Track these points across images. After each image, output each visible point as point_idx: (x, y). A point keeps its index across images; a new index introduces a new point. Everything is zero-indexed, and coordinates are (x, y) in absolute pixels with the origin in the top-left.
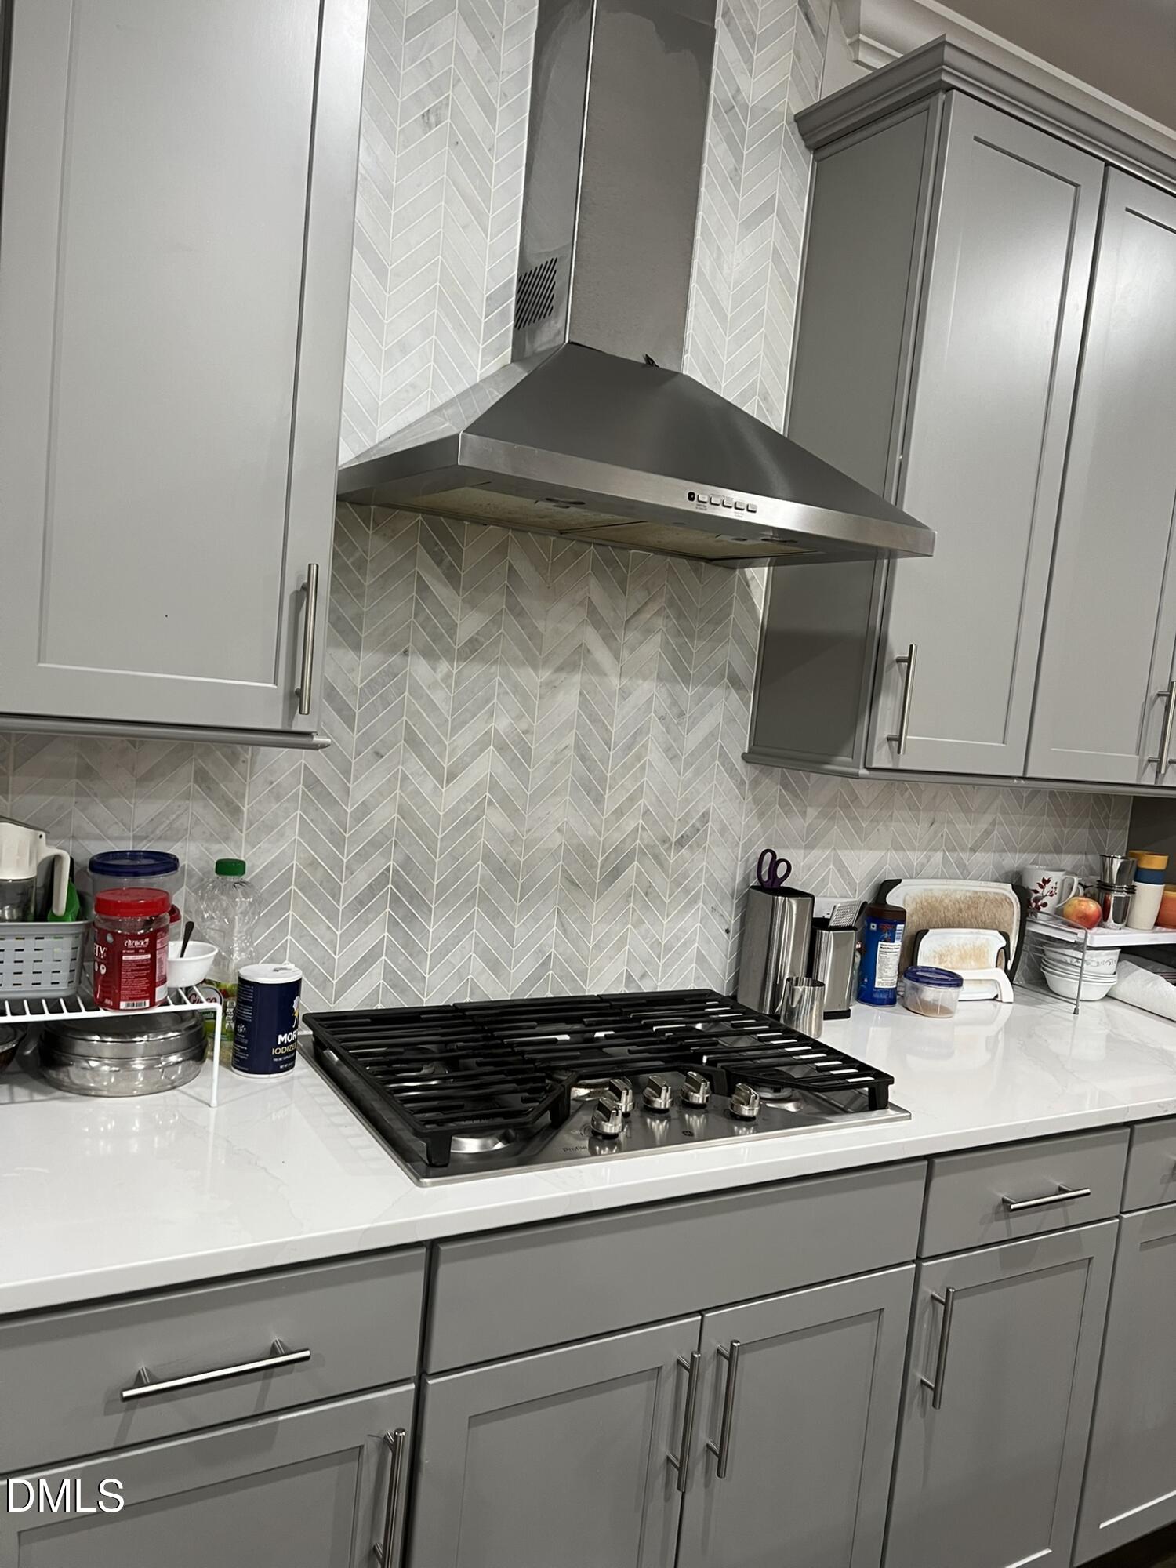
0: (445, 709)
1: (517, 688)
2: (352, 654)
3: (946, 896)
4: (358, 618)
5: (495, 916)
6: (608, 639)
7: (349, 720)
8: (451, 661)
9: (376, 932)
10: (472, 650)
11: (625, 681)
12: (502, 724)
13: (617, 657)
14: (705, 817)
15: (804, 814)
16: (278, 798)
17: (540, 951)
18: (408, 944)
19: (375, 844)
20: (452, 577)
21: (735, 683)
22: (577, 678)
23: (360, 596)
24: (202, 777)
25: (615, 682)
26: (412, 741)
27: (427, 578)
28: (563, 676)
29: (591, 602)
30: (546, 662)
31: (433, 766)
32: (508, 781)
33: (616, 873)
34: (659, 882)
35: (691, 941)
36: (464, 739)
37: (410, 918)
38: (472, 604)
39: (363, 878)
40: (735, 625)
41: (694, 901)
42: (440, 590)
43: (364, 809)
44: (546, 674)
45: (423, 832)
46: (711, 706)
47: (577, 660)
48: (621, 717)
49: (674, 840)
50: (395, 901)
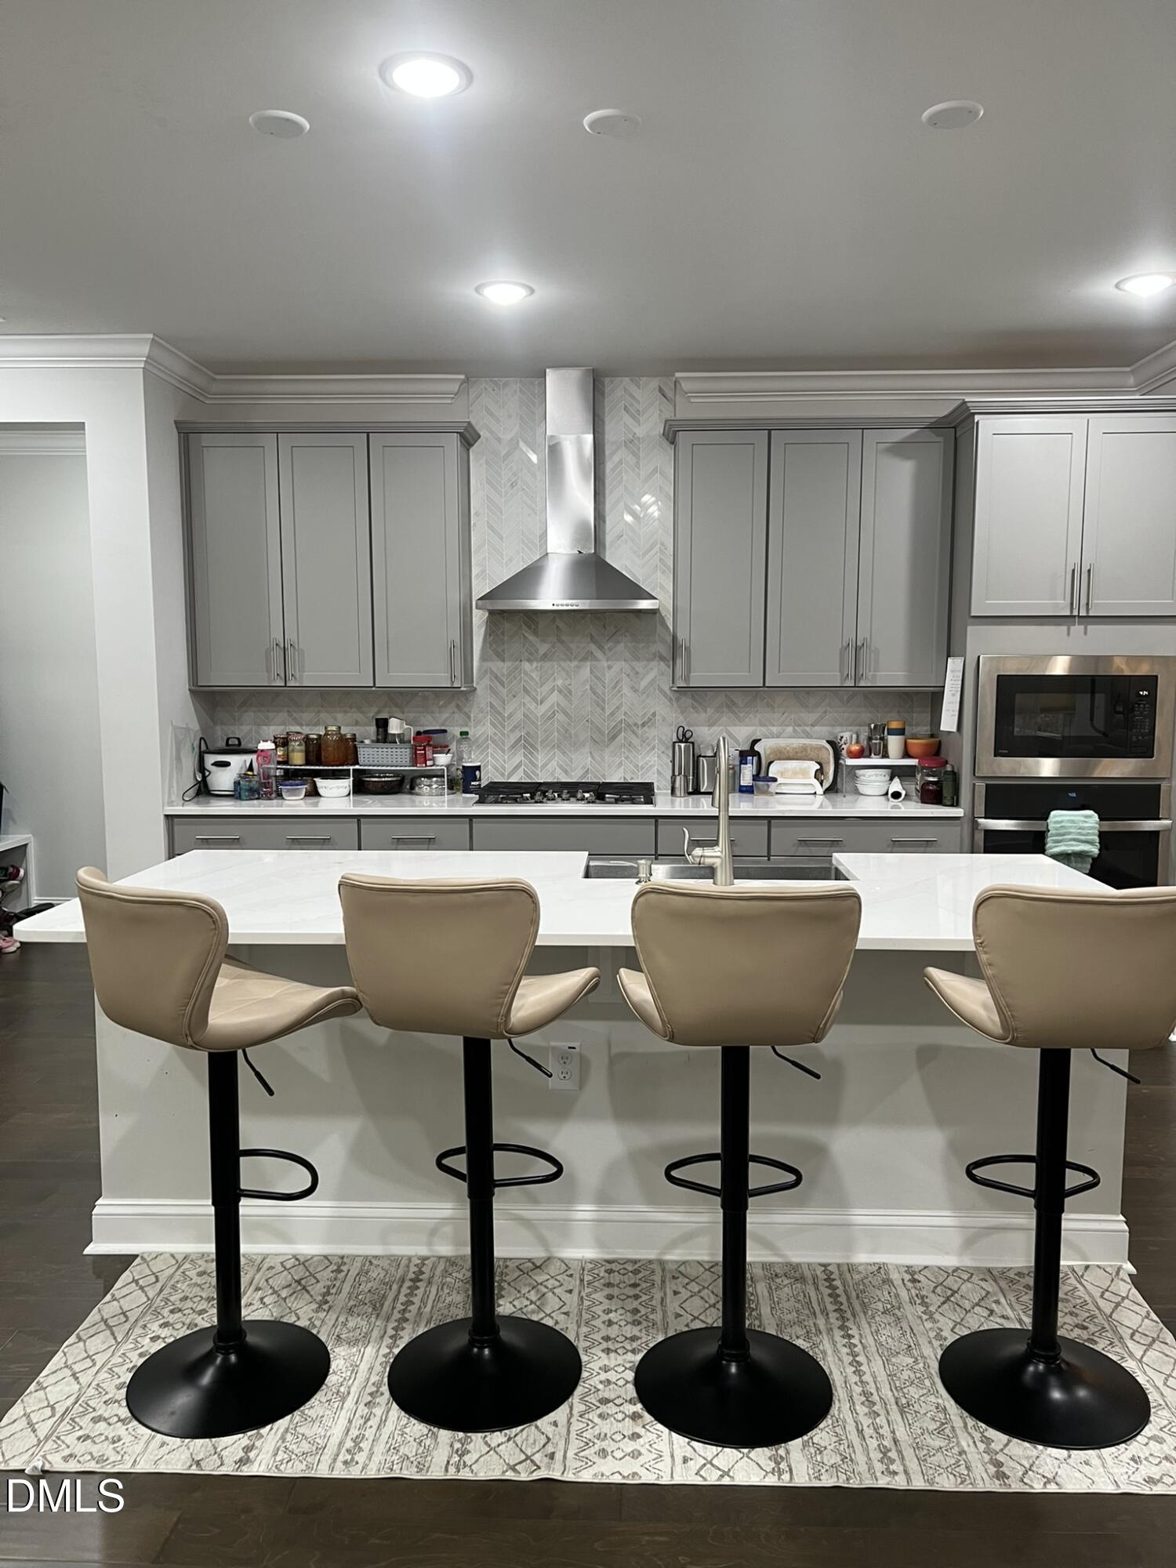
0: (537, 679)
1: (563, 669)
2: (502, 663)
3: (788, 746)
4: (503, 651)
5: (564, 753)
6: (601, 648)
7: (503, 685)
8: (537, 662)
9: (519, 757)
10: (545, 657)
11: (609, 663)
12: (559, 682)
13: (604, 653)
14: (654, 714)
15: (706, 712)
16: (482, 712)
17: (584, 767)
18: (531, 762)
19: (515, 727)
20: (535, 633)
21: (662, 658)
22: (588, 663)
23: (503, 644)
24: (458, 706)
25: (605, 664)
26: (526, 690)
27: (526, 634)
28: (582, 663)
29: (591, 634)
30: (575, 658)
31: (534, 699)
32: (563, 703)
33: (614, 738)
34: (636, 741)
35: (652, 766)
36: (546, 688)
37: (531, 753)
38: (543, 641)
39: (513, 738)
40: (659, 635)
41: (653, 748)
42: (532, 638)
43: (510, 716)
44: (575, 663)
45: (533, 723)
46: (652, 669)
47: (588, 656)
48: (609, 676)
49: (640, 723)
50: (525, 747)
